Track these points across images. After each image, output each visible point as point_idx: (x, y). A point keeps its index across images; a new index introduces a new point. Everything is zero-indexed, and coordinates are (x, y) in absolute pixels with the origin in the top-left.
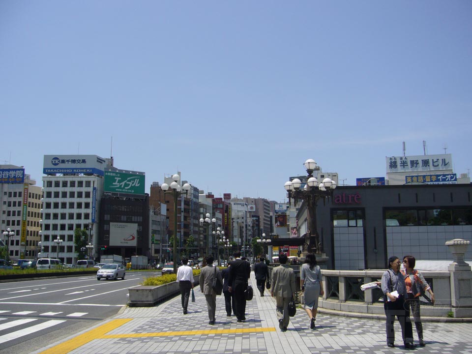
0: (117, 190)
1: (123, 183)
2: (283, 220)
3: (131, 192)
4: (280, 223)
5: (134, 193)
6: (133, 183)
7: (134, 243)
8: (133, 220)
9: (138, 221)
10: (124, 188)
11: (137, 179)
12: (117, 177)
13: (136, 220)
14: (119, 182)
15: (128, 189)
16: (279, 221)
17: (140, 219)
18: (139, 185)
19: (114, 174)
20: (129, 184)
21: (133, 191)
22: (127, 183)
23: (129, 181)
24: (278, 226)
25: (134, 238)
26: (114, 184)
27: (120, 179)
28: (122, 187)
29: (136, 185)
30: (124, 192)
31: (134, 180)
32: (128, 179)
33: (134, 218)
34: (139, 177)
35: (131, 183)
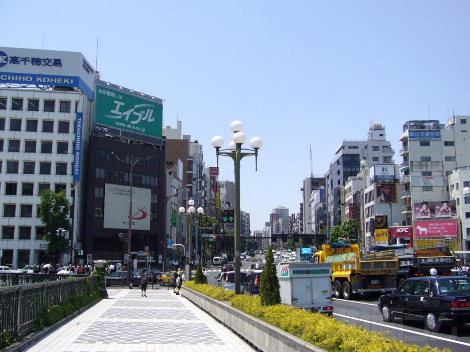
0: (117, 123)
1: (128, 113)
2: (390, 193)
3: (140, 132)
4: (385, 196)
5: (144, 133)
6: (144, 116)
7: (145, 225)
8: (144, 182)
9: (152, 184)
10: (128, 122)
11: (151, 108)
12: (118, 100)
13: (148, 183)
14: (122, 109)
15: (136, 125)
16: (384, 193)
17: (155, 181)
18: (153, 120)
19: (113, 95)
20: (138, 117)
21: (143, 130)
22: (135, 113)
23: (138, 110)
24: (381, 201)
25: (144, 216)
26: (112, 111)
27: (123, 104)
28: (127, 119)
29: (150, 120)
30: (128, 129)
31: (145, 109)
32: (136, 106)
33: (145, 179)
34: (153, 106)
35: (140, 115)
